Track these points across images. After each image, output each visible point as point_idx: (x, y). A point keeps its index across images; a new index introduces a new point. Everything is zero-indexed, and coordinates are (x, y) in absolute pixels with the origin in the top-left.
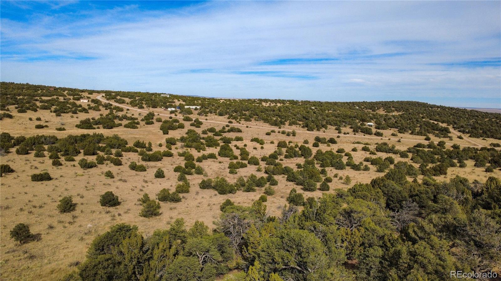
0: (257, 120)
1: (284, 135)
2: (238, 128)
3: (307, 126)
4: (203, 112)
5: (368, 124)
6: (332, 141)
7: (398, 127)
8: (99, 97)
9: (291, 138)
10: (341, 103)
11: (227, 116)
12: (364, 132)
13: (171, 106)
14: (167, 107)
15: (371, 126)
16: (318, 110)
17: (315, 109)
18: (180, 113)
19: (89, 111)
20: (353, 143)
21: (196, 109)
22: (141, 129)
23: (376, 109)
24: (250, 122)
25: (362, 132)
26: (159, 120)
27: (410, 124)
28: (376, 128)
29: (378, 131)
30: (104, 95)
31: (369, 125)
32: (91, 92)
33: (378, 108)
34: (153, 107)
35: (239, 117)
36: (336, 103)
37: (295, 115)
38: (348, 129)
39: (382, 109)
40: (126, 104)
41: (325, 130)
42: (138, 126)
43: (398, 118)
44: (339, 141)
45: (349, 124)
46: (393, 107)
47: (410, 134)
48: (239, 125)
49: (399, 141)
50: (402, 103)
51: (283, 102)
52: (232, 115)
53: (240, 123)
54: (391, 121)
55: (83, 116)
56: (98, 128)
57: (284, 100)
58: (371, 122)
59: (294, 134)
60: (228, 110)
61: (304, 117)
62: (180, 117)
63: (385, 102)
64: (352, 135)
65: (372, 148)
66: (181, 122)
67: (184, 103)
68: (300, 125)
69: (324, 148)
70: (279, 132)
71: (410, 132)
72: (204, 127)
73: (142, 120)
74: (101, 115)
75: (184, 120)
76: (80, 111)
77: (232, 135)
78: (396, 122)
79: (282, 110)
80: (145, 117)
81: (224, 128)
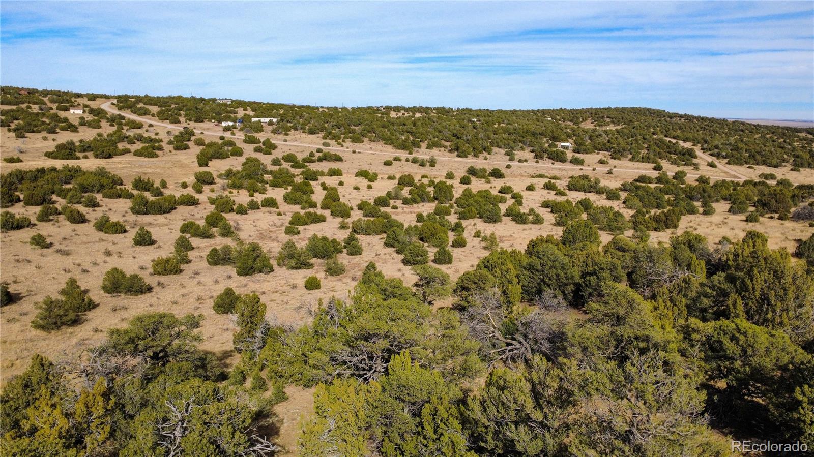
0: (374, 141)
1: (416, 165)
2: (335, 155)
3: (457, 150)
4: (282, 128)
5: (563, 144)
6: (497, 174)
7: (611, 149)
8: (106, 106)
9: (427, 170)
10: (523, 111)
11: (323, 134)
12: (552, 159)
13: (227, 119)
14: (220, 121)
15: (567, 148)
16: (483, 124)
17: (477, 121)
18: (241, 130)
19: (81, 129)
20: (532, 177)
21: (270, 123)
22: (164, 158)
23: (581, 120)
24: (361, 145)
25: (549, 158)
26: (200, 143)
27: (632, 144)
28: (574, 151)
29: (577, 155)
30: (115, 101)
31: (564, 147)
32: (93, 97)
33: (583, 120)
34: (196, 121)
35: (343, 136)
36: (514, 112)
37: (440, 132)
38: (527, 154)
39: (589, 121)
40: (150, 117)
41: (488, 156)
42: (158, 152)
43: (613, 135)
44: (509, 173)
45: (529, 146)
46: (608, 117)
47: (630, 160)
48: (342, 149)
49: (610, 173)
50: (623, 110)
51: (426, 110)
52: (330, 133)
53: (342, 146)
54: (600, 140)
55: (64, 137)
56: (86, 157)
57: (427, 108)
58: (568, 141)
59: (433, 163)
60: (326, 125)
61: (454, 135)
62: (239, 137)
63: (596, 109)
64: (532, 163)
65: (561, 184)
66: (240, 144)
67: (252, 113)
68: (445, 147)
69: (477, 185)
70: (407, 160)
71: (630, 156)
72: (277, 154)
73: (170, 143)
74: (100, 135)
75: (245, 141)
76: (63, 129)
77: (325, 166)
78: (609, 141)
79: (419, 123)
80: (176, 136)
81: (312, 154)
